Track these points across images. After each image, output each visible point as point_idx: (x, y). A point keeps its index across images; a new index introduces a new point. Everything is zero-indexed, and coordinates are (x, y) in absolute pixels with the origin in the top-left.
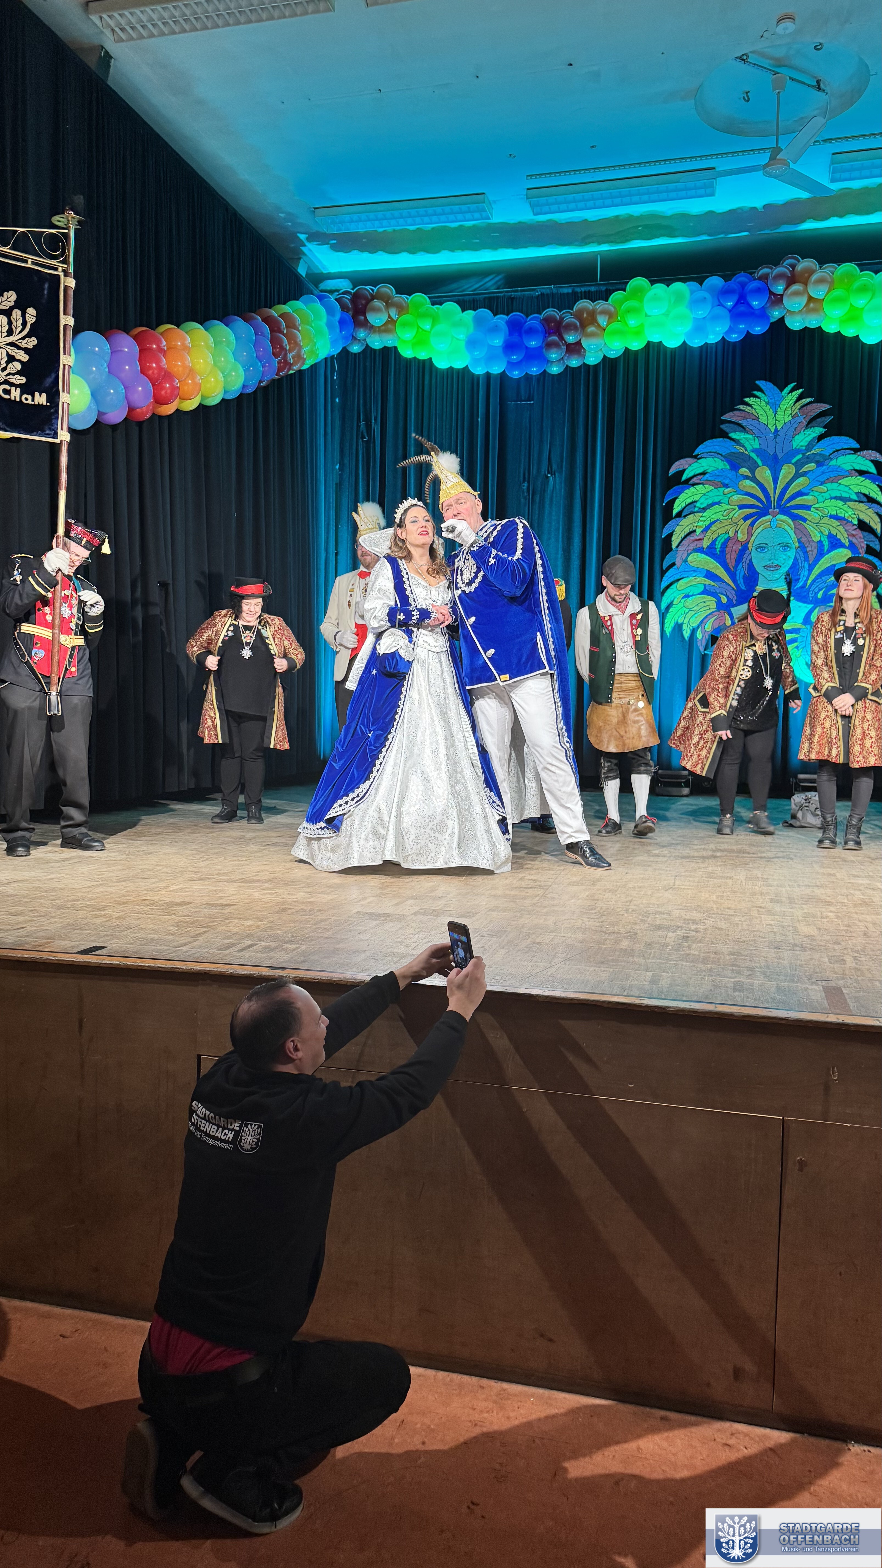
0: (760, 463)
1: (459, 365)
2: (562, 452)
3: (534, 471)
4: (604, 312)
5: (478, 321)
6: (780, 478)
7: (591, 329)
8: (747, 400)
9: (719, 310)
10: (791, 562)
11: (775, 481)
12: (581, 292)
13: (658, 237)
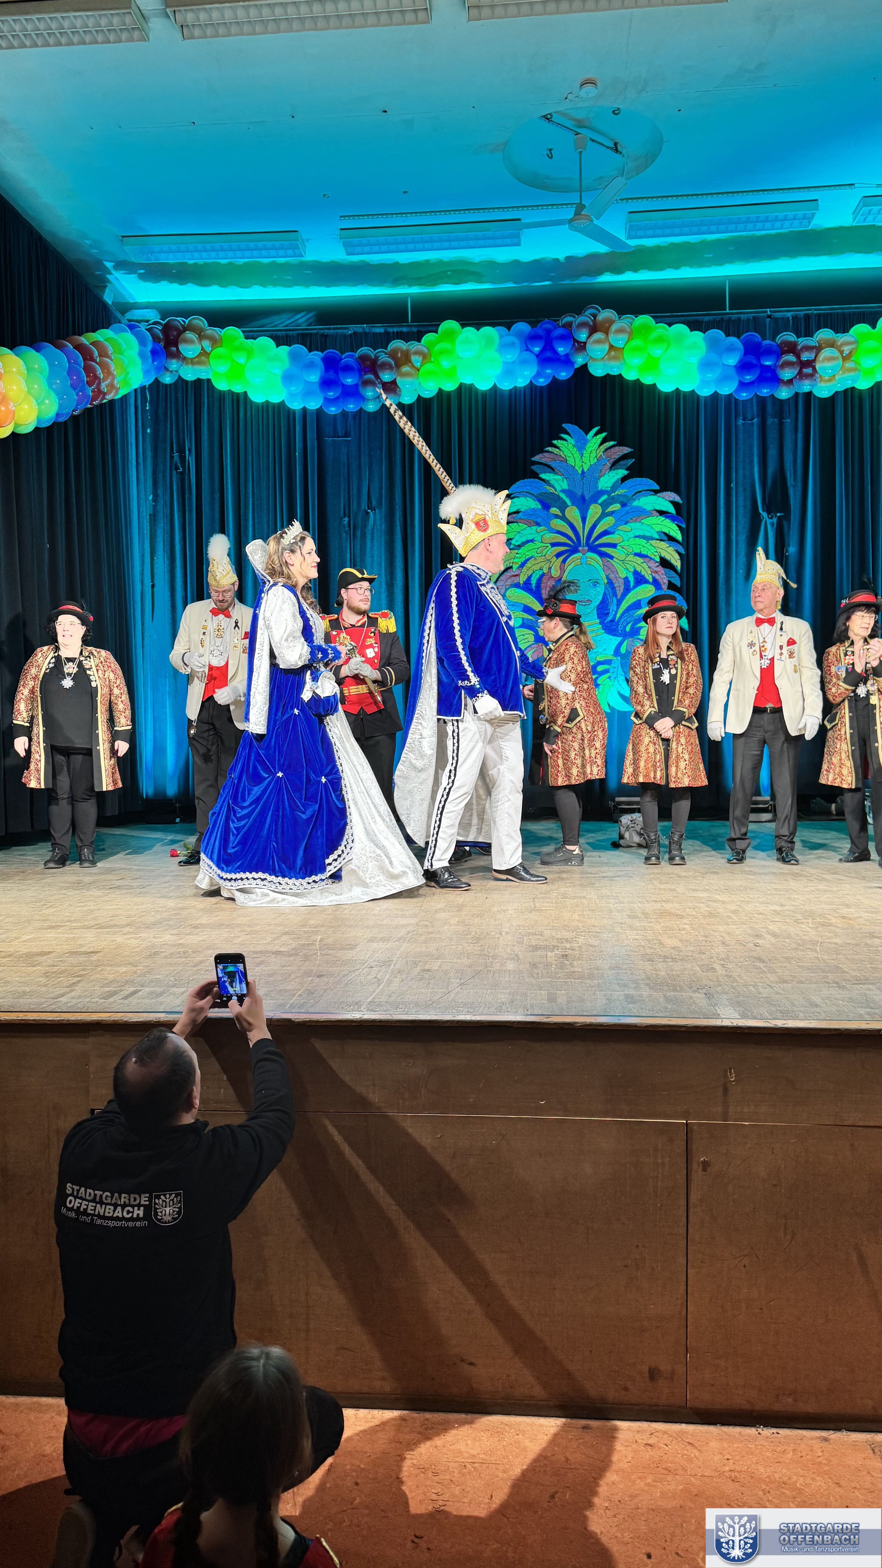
0: (569, 502)
1: (275, 399)
2: (381, 488)
3: (354, 507)
4: (417, 353)
5: (293, 357)
6: (588, 517)
7: (406, 369)
8: (555, 442)
9: (527, 355)
10: (600, 598)
11: (584, 519)
12: (393, 332)
13: (466, 282)
